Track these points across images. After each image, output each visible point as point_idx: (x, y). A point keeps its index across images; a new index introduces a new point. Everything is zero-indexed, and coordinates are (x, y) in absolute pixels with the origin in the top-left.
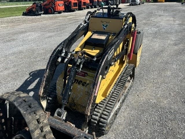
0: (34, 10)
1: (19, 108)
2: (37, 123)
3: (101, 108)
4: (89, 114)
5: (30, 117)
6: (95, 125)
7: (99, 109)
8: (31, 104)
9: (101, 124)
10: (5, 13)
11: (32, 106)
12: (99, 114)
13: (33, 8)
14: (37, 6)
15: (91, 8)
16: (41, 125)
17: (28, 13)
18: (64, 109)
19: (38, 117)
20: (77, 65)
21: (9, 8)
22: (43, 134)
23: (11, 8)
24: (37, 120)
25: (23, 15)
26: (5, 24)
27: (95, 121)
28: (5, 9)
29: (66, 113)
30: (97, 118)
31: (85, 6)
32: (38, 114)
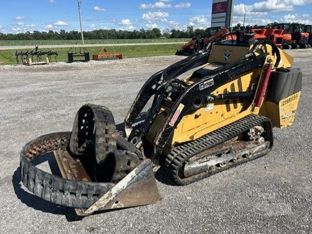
0: (192, 47)
1: (95, 114)
2: (105, 132)
3: (181, 150)
4: (157, 143)
5: (100, 124)
6: (168, 165)
7: (179, 150)
8: (106, 116)
9: (173, 165)
10: (158, 52)
11: (107, 118)
12: (175, 155)
13: (191, 45)
14: (197, 42)
15: (292, 49)
16: (108, 136)
17: (183, 51)
18: (141, 139)
19: (107, 128)
20: (166, 92)
21: (163, 45)
22: (106, 144)
23: (167, 45)
24: (106, 130)
25: (176, 54)
26: (148, 63)
27: (168, 161)
28: (159, 46)
29: (141, 142)
30: (172, 158)
31: (281, 43)
32: (109, 126)
